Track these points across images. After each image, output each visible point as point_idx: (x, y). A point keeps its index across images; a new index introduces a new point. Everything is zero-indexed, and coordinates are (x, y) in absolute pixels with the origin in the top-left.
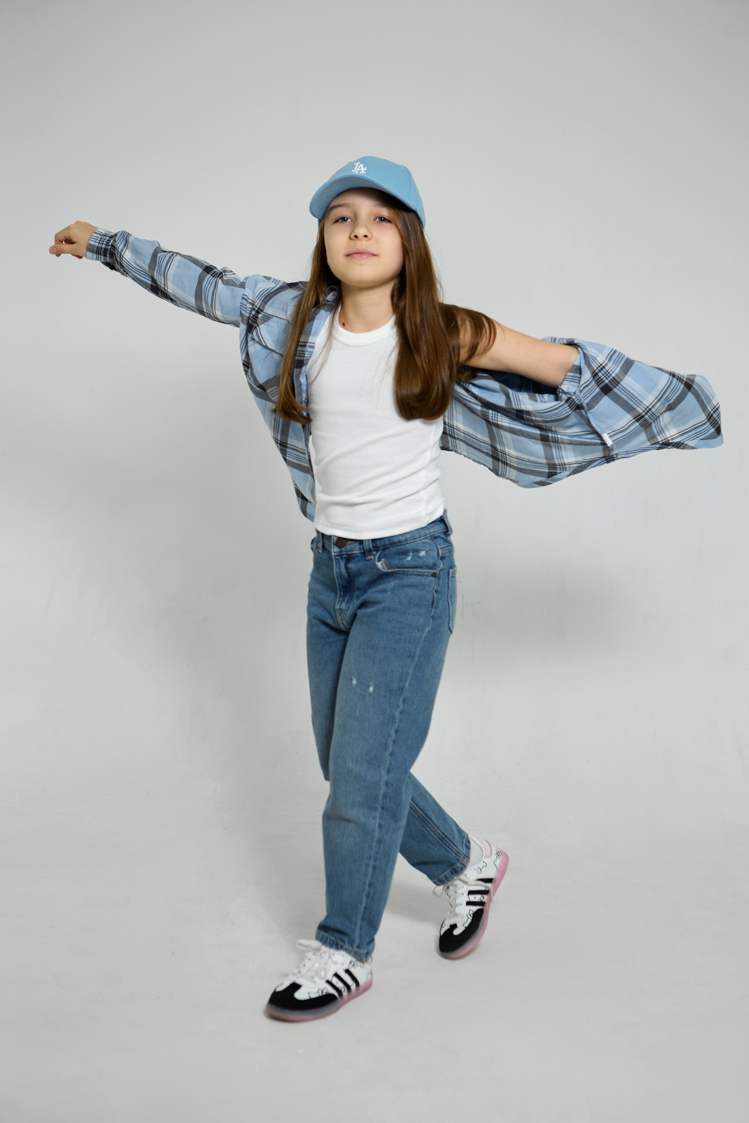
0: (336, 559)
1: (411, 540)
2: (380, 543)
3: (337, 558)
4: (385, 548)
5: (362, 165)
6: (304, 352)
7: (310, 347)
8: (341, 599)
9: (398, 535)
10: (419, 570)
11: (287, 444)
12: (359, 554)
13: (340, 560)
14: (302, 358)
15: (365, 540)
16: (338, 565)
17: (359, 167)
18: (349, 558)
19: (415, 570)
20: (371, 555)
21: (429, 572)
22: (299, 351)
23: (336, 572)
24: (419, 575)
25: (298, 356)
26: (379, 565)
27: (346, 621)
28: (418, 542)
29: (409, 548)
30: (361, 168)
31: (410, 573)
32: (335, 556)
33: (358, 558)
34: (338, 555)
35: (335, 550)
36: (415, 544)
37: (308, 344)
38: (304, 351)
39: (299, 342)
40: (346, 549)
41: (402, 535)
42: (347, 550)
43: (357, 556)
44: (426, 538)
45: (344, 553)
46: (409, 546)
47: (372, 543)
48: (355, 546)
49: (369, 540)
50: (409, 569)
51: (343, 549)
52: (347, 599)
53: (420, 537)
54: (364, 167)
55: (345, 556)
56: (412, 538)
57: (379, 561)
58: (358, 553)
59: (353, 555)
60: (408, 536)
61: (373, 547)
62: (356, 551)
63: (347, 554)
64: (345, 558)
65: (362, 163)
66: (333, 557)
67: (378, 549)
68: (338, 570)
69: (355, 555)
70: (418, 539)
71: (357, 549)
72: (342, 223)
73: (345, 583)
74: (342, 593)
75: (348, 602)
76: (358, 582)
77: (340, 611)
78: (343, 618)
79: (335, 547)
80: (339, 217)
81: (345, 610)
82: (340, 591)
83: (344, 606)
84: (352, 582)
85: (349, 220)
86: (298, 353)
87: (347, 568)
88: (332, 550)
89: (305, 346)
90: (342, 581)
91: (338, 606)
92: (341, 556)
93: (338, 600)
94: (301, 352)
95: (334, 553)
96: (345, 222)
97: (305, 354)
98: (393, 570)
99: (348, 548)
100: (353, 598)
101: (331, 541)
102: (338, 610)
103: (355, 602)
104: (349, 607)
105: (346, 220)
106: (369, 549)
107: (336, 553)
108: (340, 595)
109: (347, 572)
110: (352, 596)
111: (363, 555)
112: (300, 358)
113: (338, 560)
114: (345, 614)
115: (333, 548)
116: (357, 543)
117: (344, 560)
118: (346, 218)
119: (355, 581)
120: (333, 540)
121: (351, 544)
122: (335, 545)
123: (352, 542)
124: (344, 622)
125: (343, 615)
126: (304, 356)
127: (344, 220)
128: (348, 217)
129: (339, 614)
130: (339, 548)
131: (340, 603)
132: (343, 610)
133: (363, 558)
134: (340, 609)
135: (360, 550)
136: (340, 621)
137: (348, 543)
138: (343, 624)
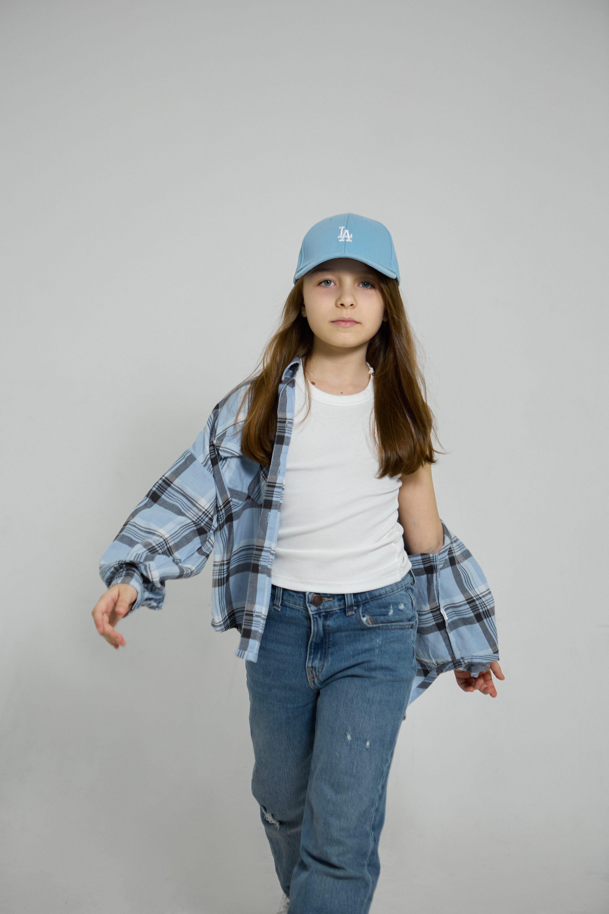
0: (314, 618)
1: (390, 592)
2: (361, 598)
3: (315, 616)
4: (366, 602)
5: (347, 231)
6: (284, 428)
8: (312, 656)
9: (379, 589)
10: (401, 624)
12: (337, 611)
13: (319, 619)
14: (283, 434)
15: (347, 594)
16: (316, 624)
17: (345, 233)
18: (327, 615)
19: (398, 623)
20: (352, 610)
21: (409, 625)
23: (314, 631)
24: (401, 629)
26: (364, 619)
27: (318, 679)
28: (396, 594)
29: (390, 601)
30: (346, 234)
31: (393, 627)
32: (313, 615)
33: (336, 615)
34: (316, 614)
35: (312, 609)
36: (394, 596)
37: (287, 420)
40: (324, 606)
41: (382, 588)
42: (325, 608)
43: (337, 613)
44: (402, 590)
45: (322, 611)
46: (388, 599)
47: (354, 597)
48: (334, 602)
49: (351, 594)
50: (392, 624)
51: (321, 607)
52: (319, 656)
53: (398, 589)
54: (350, 235)
55: (324, 614)
56: (391, 591)
57: (364, 616)
58: (337, 610)
59: (331, 613)
60: (388, 589)
61: (355, 602)
62: (336, 607)
63: (325, 612)
64: (324, 616)
65: (347, 229)
66: (311, 616)
67: (359, 604)
68: (316, 629)
69: (334, 612)
70: (396, 592)
71: (337, 606)
72: (326, 287)
73: (319, 641)
74: (313, 651)
75: (320, 659)
76: (333, 639)
77: (312, 669)
78: (315, 676)
79: (312, 605)
80: (323, 280)
81: (318, 667)
82: (311, 648)
83: (317, 663)
84: (326, 639)
85: (332, 284)
86: (279, 429)
87: (324, 626)
88: (309, 609)
89: (285, 422)
90: (316, 639)
91: (309, 664)
92: (319, 614)
93: (309, 658)
94: (281, 428)
95: (311, 611)
96: (328, 285)
97: (285, 430)
98: (377, 625)
99: (327, 605)
100: (327, 655)
101: (305, 599)
102: (309, 668)
103: (330, 659)
104: (324, 665)
105: (330, 283)
106: (350, 604)
107: (314, 611)
108: (310, 652)
109: (324, 630)
110: (325, 653)
111: (344, 611)
112: (280, 434)
113: (316, 618)
114: (319, 672)
115: (310, 606)
116: (336, 600)
117: (322, 618)
118: (330, 281)
119: (329, 638)
120: (308, 597)
121: (329, 601)
122: (311, 603)
123: (330, 599)
124: (316, 680)
125: (316, 673)
126: (285, 432)
127: (328, 283)
128: (332, 280)
129: (310, 672)
130: (316, 606)
131: (311, 660)
132: (315, 668)
133: (343, 614)
134: (312, 667)
135: (340, 605)
136: (310, 679)
137: (324, 600)
138: (314, 682)
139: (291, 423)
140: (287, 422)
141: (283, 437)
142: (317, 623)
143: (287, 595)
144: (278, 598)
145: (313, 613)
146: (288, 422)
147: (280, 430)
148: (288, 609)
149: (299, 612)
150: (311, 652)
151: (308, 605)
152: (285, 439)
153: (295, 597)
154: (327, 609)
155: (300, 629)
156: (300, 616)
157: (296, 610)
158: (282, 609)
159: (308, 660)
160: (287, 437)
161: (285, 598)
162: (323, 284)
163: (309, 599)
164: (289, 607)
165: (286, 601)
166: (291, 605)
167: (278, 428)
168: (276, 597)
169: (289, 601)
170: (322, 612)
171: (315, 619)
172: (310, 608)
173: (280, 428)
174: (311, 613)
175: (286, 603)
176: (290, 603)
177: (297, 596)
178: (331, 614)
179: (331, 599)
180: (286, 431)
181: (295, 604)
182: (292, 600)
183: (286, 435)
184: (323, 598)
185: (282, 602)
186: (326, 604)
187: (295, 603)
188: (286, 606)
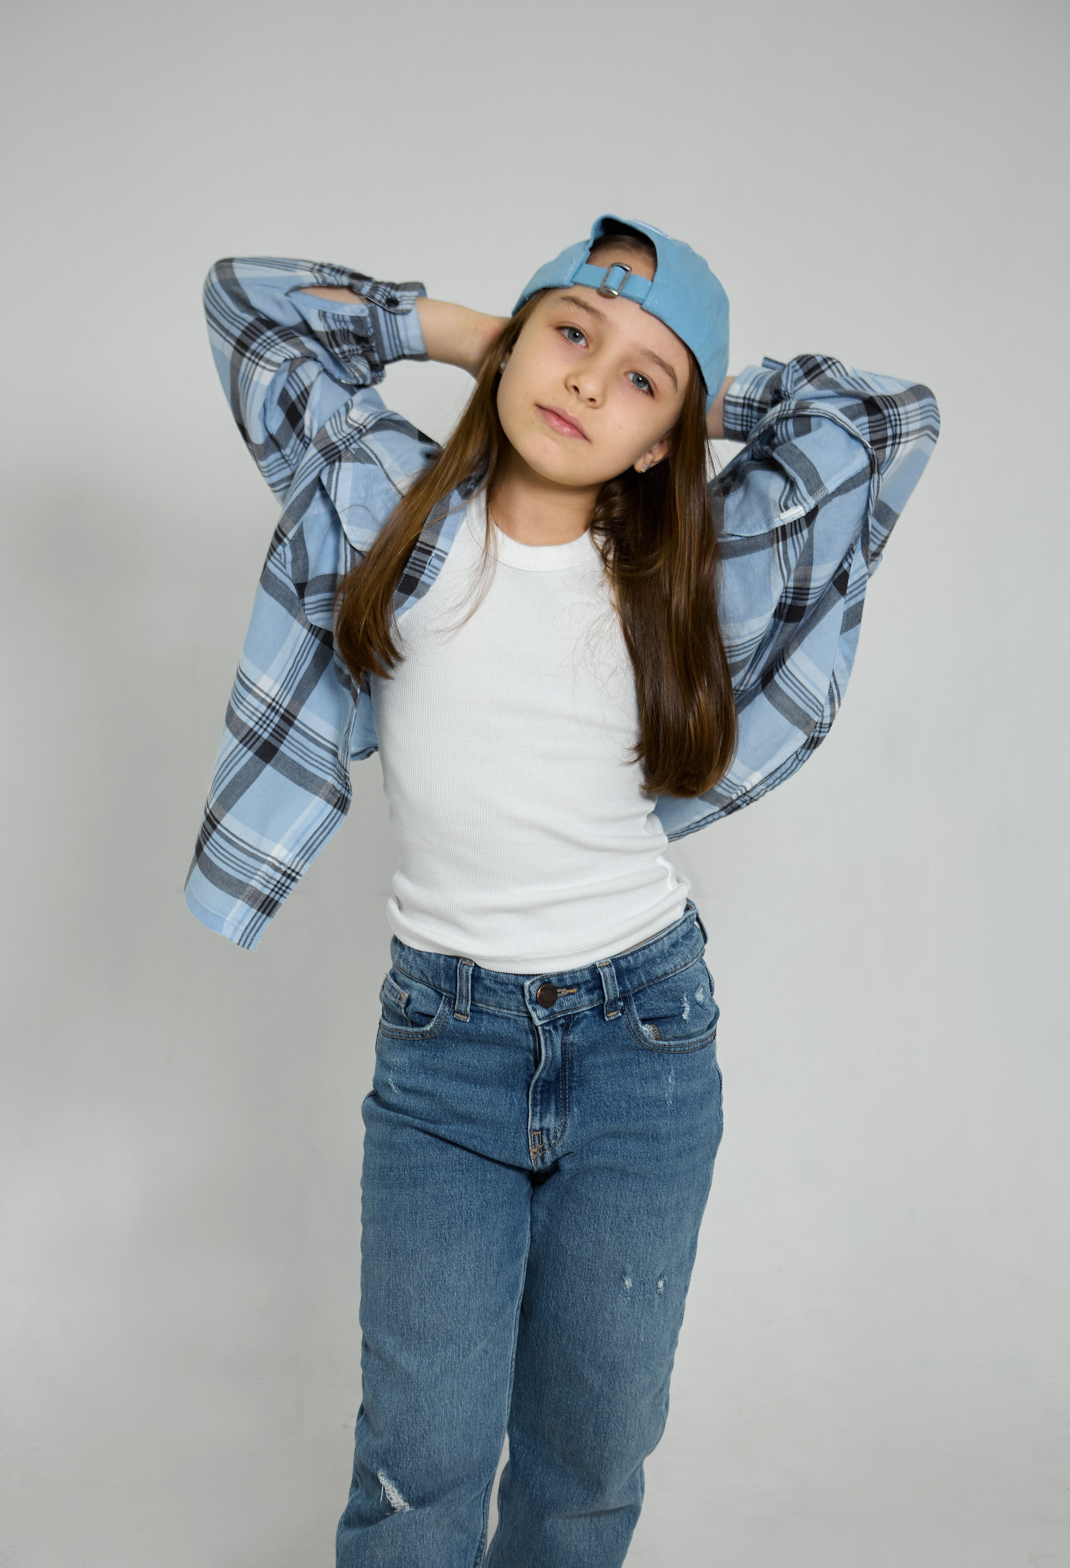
0: (544, 1031)
2: (631, 983)
3: (545, 1028)
4: (639, 991)
6: (423, 565)
7: (438, 557)
8: (538, 1108)
11: (295, 718)
12: (587, 1013)
13: (552, 1032)
14: (417, 575)
15: (601, 964)
16: (549, 1043)
18: (569, 1023)
20: (616, 1010)
21: (712, 1034)
22: (414, 558)
23: (545, 1057)
25: (410, 568)
27: (554, 1153)
29: (681, 985)
32: (542, 1025)
33: (585, 1021)
34: (547, 1024)
35: (539, 1015)
37: (435, 551)
38: (426, 563)
39: (416, 539)
40: (561, 1006)
42: (564, 1009)
43: (586, 1016)
45: (558, 1016)
46: (679, 982)
48: (580, 996)
51: (556, 1009)
52: (552, 1106)
55: (562, 1021)
58: (587, 1010)
59: (576, 1017)
61: (619, 993)
62: (584, 1006)
63: (564, 1017)
64: (562, 1025)
66: (539, 1029)
67: (627, 995)
68: (548, 1053)
69: (581, 1016)
71: (587, 1003)
72: (567, 340)
73: (552, 1078)
74: (539, 1097)
75: (557, 1114)
76: (580, 1070)
77: (540, 1132)
78: (547, 1147)
79: (538, 1006)
80: (570, 325)
81: (555, 1128)
82: (535, 1092)
83: (550, 1121)
84: (565, 1071)
85: (582, 342)
86: (412, 563)
87: (563, 1044)
88: (534, 1015)
89: (429, 553)
90: (548, 1073)
91: (535, 1123)
92: (553, 1023)
93: (533, 1111)
94: (417, 562)
95: (540, 1019)
96: (573, 341)
97: (424, 568)
98: (666, 1043)
99: (566, 1004)
100: (569, 1102)
101: (523, 996)
102: (535, 1131)
103: (575, 1110)
104: (565, 1123)
105: (579, 339)
106: (612, 997)
107: (544, 1018)
108: (534, 1098)
109: (564, 1053)
110: (564, 1100)
111: (599, 1011)
112: (412, 573)
113: (549, 1031)
114: (555, 1137)
115: (535, 1010)
116: (583, 991)
117: (560, 1029)
118: (581, 334)
119: (571, 1069)
120: (530, 991)
121: (569, 994)
122: (537, 1002)
123: (571, 991)
124: (548, 1153)
125: (549, 1139)
126: (423, 573)
127: (575, 336)
128: (586, 335)
129: (537, 1138)
130: (546, 1008)
131: (538, 1117)
132: (548, 1130)
133: (597, 1018)
134: (541, 1129)
135: (591, 1001)
136: (535, 1153)
137: (561, 993)
138: (542, 1158)
139: (442, 560)
140: (433, 555)
141: (417, 580)
142: (552, 1041)
143: (481, 990)
144: (462, 996)
145: (543, 1022)
146: (436, 554)
147: (413, 566)
148: (485, 1017)
149: (510, 1021)
150: (536, 1098)
151: (530, 1007)
152: (419, 585)
153: (500, 992)
154: (567, 1010)
155: (513, 1054)
156: (511, 1030)
157: (502, 1017)
158: (472, 1018)
159: (532, 1115)
160: (424, 584)
161: (477, 996)
162: (566, 333)
163: (530, 995)
164: (487, 1013)
165: (481, 1001)
166: (492, 1008)
167: (411, 560)
168: (458, 996)
169: (487, 1003)
170: (559, 1019)
171: (547, 1035)
172: (536, 1013)
173: (414, 561)
174: (538, 1023)
175: (480, 1005)
176: (489, 1005)
177: (502, 990)
178: (575, 1019)
179: (574, 990)
180: (426, 571)
181: (500, 1008)
182: (492, 1000)
183: (423, 578)
184: (559, 991)
185: (471, 1004)
186: (566, 1002)
187: (500, 1006)
188: (481, 1012)
